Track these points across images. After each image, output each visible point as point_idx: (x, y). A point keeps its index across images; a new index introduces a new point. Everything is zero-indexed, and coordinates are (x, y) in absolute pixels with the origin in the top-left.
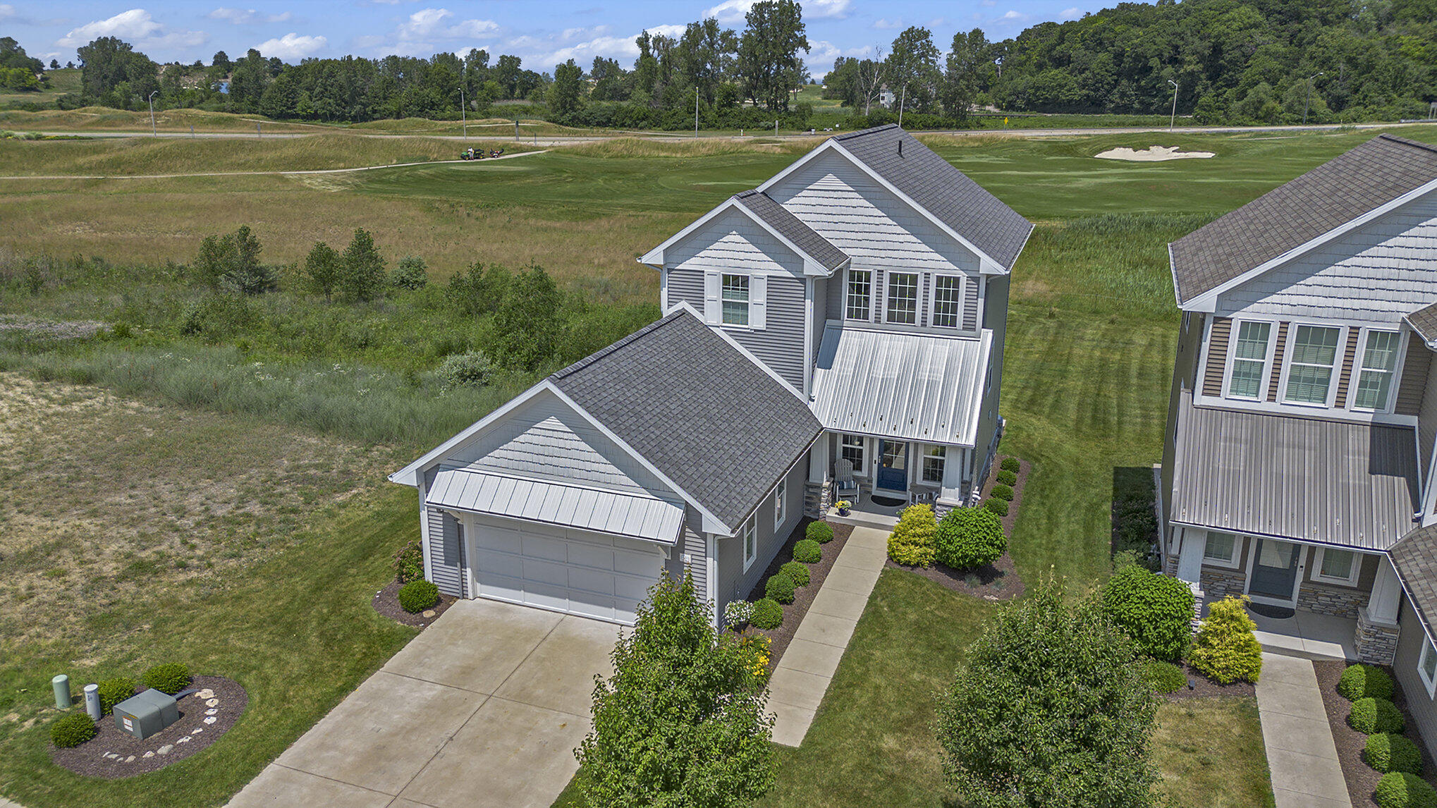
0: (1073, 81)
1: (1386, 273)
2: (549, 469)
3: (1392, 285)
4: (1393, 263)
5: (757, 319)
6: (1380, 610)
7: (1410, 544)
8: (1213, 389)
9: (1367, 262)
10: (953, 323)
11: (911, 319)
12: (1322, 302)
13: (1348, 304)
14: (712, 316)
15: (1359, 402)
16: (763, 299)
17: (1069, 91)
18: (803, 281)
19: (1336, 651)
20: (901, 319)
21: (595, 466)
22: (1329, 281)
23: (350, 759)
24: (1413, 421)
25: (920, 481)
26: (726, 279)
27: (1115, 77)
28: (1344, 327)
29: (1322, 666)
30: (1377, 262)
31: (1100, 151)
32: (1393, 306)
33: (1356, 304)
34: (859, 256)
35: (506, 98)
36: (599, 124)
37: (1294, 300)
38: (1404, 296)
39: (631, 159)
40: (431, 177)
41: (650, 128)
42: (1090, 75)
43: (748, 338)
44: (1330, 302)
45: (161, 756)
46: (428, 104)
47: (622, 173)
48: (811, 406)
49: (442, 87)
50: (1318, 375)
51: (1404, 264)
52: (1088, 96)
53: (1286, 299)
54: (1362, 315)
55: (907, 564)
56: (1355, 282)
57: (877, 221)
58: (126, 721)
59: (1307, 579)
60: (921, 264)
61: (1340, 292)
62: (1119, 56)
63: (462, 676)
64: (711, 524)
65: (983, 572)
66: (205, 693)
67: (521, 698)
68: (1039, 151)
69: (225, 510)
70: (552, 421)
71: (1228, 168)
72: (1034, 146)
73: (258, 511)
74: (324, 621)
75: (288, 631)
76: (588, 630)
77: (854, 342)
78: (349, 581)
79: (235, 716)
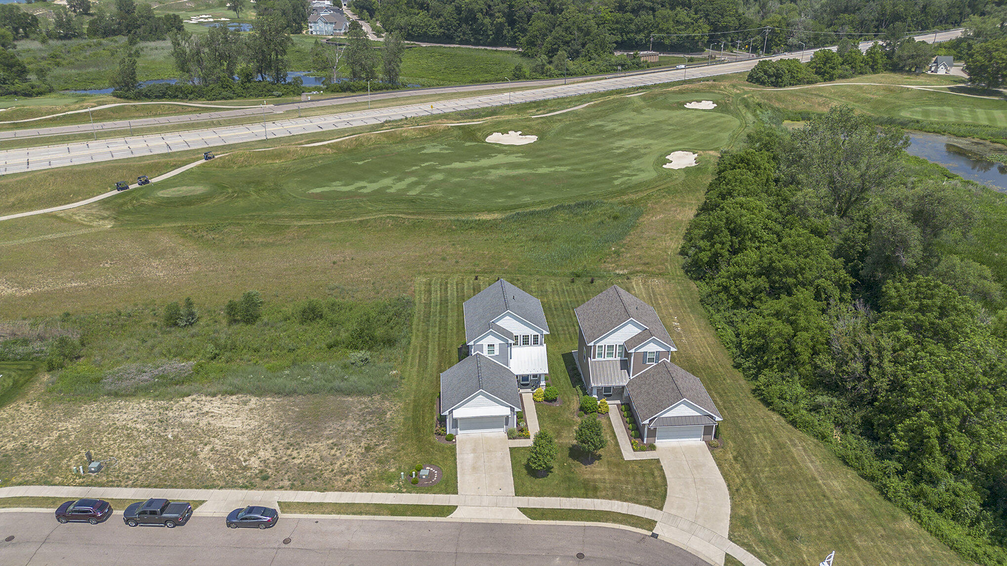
0: (435, 22)
2: (480, 405)
3: (622, 337)
4: (622, 333)
5: (497, 353)
6: (625, 394)
7: (630, 383)
8: (594, 358)
9: (617, 334)
10: (538, 344)
11: (528, 344)
12: (612, 341)
14: (485, 353)
15: (618, 357)
16: (498, 349)
17: (433, 28)
18: (507, 343)
19: (619, 402)
20: (526, 344)
21: (490, 403)
22: (611, 338)
23: (471, 470)
24: (625, 359)
25: (532, 378)
26: (489, 345)
27: (458, 22)
28: (614, 345)
29: (618, 405)
30: (620, 333)
31: (488, 135)
32: (621, 341)
33: (616, 341)
34: (515, 333)
37: (607, 341)
42: (443, 20)
43: (494, 357)
45: (436, 480)
48: (511, 370)
50: (611, 353)
51: (624, 333)
52: (444, 33)
53: (605, 341)
54: (617, 343)
55: (539, 402)
56: (616, 337)
57: (519, 325)
58: (423, 476)
60: (529, 333)
61: (614, 339)
62: (458, 10)
63: (474, 450)
64: (517, 409)
65: (555, 400)
66: (428, 468)
67: (489, 451)
68: (459, 138)
69: (363, 428)
70: (480, 396)
71: (547, 155)
72: (455, 133)
73: (372, 426)
74: (433, 448)
75: (427, 452)
76: (488, 435)
77: (515, 350)
78: (425, 438)
79: (439, 469)
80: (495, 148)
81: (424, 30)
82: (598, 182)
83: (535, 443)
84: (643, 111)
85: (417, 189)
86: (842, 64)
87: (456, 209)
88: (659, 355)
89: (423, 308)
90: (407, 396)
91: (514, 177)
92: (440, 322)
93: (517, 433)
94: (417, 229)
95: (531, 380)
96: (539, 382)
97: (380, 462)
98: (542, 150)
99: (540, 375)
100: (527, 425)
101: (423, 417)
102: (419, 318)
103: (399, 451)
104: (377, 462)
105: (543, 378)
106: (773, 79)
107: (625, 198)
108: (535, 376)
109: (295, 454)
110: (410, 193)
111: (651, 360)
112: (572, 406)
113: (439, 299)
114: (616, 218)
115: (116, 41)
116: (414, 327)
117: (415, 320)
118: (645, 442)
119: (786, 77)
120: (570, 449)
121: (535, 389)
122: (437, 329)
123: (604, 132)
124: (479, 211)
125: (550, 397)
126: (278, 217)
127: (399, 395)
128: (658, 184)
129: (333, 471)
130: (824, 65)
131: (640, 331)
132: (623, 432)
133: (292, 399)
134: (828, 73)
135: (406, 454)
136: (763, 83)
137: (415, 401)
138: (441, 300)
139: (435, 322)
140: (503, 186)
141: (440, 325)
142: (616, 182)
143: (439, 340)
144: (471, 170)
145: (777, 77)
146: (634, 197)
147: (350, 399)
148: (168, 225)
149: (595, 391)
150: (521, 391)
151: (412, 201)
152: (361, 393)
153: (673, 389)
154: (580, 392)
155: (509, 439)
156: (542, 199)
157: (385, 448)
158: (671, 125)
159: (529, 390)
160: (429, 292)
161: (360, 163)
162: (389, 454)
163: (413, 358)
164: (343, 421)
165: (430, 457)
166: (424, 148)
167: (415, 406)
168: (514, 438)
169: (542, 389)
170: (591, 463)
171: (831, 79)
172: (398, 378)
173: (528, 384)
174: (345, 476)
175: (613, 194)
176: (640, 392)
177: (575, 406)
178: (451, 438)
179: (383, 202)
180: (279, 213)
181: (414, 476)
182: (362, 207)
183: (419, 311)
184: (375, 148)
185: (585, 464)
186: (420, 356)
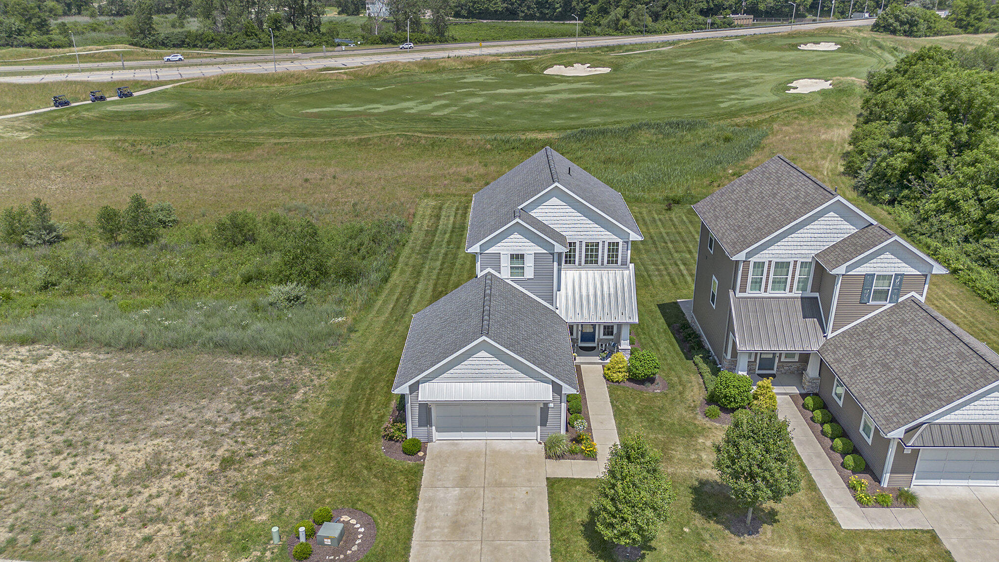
1: (807, 239)
2: (480, 375)
3: (809, 244)
4: (809, 235)
5: (529, 273)
6: (812, 371)
7: (825, 347)
8: (743, 289)
9: (800, 235)
10: (617, 262)
11: (596, 262)
12: (784, 252)
13: (793, 252)
14: (505, 274)
15: (798, 289)
16: (532, 264)
18: (553, 254)
19: (795, 390)
20: (591, 262)
21: (506, 371)
22: (786, 244)
23: (446, 530)
24: (817, 295)
25: (602, 336)
26: (512, 256)
28: (792, 261)
29: (792, 396)
30: (803, 235)
31: (546, 68)
32: (809, 252)
33: (796, 252)
34: (570, 235)
35: (65, 14)
36: (174, 46)
37: (774, 252)
38: (813, 248)
39: (241, 90)
40: (98, 119)
41: (218, 48)
43: (524, 283)
44: (787, 252)
45: (355, 551)
46: (15, 31)
47: (241, 104)
48: (557, 311)
49: (23, 15)
50: (782, 280)
51: (813, 235)
52: (507, 8)
53: (770, 252)
54: (798, 256)
55: (617, 382)
56: (795, 243)
57: (579, 218)
58: (326, 540)
59: (779, 361)
60: (600, 237)
61: (790, 248)
63: (463, 481)
64: (567, 390)
65: (650, 380)
66: (345, 518)
67: (499, 484)
68: (510, 70)
69: (237, 418)
70: (483, 354)
71: (623, 82)
72: (506, 66)
73: (257, 414)
74: (370, 469)
75: (355, 478)
76: (502, 446)
77: (570, 276)
78: (358, 445)
79: (371, 525)
80: (555, 79)
81: (486, 6)
82: (696, 105)
83: (612, 473)
84: (745, 52)
85: (447, 110)
86: (989, 17)
87: (495, 128)
88: (901, 282)
89: (422, 236)
90: (349, 361)
91: (578, 99)
92: (446, 254)
93: (566, 445)
94: (436, 148)
95: (600, 340)
96: (618, 342)
97: (242, 495)
98: (617, 78)
99: (620, 325)
100: (589, 429)
101: (369, 400)
102: (413, 249)
103: (293, 471)
104: (234, 496)
105: (625, 332)
106: (907, 27)
107: (738, 120)
108: (608, 329)
109: (64, 467)
110: (435, 114)
111: (881, 295)
112: (688, 395)
113: (450, 226)
114: (727, 140)
115: (167, 18)
116: (401, 259)
117: (407, 251)
118: (885, 484)
119: (923, 26)
120: (695, 490)
121: (607, 357)
122: (438, 263)
123: (697, 67)
124: (525, 130)
125: (641, 372)
126: (251, 135)
127: (335, 359)
128: (784, 105)
129: (124, 511)
130: (968, 15)
131: (853, 230)
132: (818, 456)
133: (130, 356)
134: (972, 26)
135: (307, 481)
136: (894, 32)
137: (362, 370)
138: (454, 227)
139: (437, 254)
140: (561, 109)
141: (444, 258)
142: (722, 105)
143: (438, 279)
144: (520, 95)
145: (911, 26)
146: (751, 119)
147: (238, 361)
148: (101, 138)
149: (743, 362)
150: (579, 360)
151: (437, 120)
152: (262, 351)
153: (960, 354)
154: (705, 368)
155: (548, 457)
156: (618, 120)
157: (266, 464)
158: (784, 62)
159: (597, 359)
160: (438, 217)
161: (378, 89)
162: (269, 477)
163: (385, 302)
164: (204, 402)
165: (357, 490)
166: (464, 78)
167: (359, 380)
168: (559, 457)
169: (623, 355)
170: (753, 531)
171: (976, 31)
172: (344, 331)
173: (593, 348)
174: (145, 526)
175: (719, 116)
176: (863, 365)
177: (696, 393)
178: (415, 449)
179: (396, 121)
180: (255, 131)
181: (303, 539)
182: (367, 126)
183: (416, 239)
184: (400, 76)
185: (738, 533)
186: (398, 299)
